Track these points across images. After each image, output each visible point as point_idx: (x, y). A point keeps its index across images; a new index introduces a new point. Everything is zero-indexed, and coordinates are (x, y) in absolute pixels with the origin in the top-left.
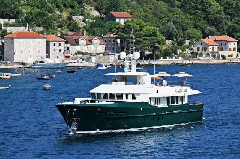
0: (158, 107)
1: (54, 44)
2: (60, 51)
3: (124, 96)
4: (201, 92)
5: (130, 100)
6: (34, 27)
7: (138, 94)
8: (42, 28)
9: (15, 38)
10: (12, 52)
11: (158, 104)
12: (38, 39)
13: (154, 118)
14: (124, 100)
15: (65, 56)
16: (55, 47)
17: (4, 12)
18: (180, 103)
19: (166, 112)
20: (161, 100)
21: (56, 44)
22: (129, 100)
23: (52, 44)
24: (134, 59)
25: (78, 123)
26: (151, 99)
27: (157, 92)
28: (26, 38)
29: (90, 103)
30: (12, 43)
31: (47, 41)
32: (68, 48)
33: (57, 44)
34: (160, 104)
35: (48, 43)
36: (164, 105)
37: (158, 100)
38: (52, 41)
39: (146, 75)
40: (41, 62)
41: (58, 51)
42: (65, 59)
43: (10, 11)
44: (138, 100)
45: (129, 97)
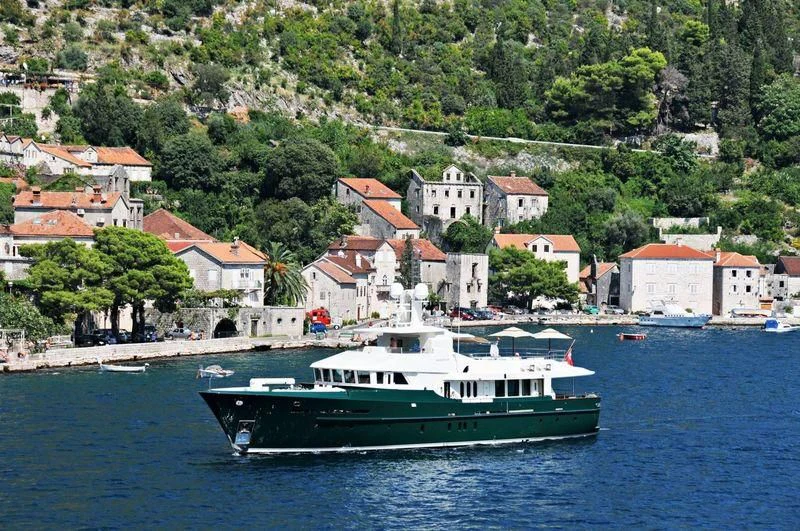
0: (464, 401)
1: (734, 273)
2: (748, 289)
3: (373, 377)
4: (593, 373)
5: (389, 385)
6: (734, 235)
7: (414, 374)
8: (755, 237)
9: (635, 258)
10: (629, 290)
11: (469, 395)
12: (693, 262)
13: (450, 425)
14: (373, 384)
15: (761, 301)
16: (734, 280)
17: (678, 203)
18: (534, 394)
19: (488, 413)
20: (479, 386)
21: (737, 274)
22: (385, 385)
23: (727, 273)
24: (416, 299)
25: (250, 430)
26: (447, 385)
27: (466, 370)
28: (663, 259)
29: (292, 390)
30: (630, 268)
31: (715, 267)
32: (782, 284)
33: (741, 273)
34: (475, 395)
35: (718, 271)
36: (487, 397)
37: (470, 387)
38: (729, 267)
39: (442, 333)
40: (656, 313)
41: (742, 289)
42: (760, 307)
43: (689, 200)
44: (414, 384)
45: (385, 378)
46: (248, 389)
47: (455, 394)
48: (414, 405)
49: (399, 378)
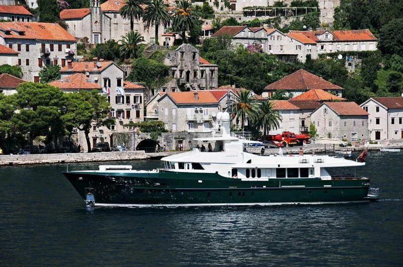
0: (243, 180)
3: (176, 165)
5: (188, 170)
7: (209, 164)
11: (253, 177)
13: (231, 193)
14: (177, 169)
19: (265, 187)
20: (262, 171)
26: (236, 170)
27: (249, 162)
37: (255, 172)
44: (207, 170)
45: (186, 166)
46: (97, 171)
47: (241, 176)
48: (200, 181)
49: (197, 166)
